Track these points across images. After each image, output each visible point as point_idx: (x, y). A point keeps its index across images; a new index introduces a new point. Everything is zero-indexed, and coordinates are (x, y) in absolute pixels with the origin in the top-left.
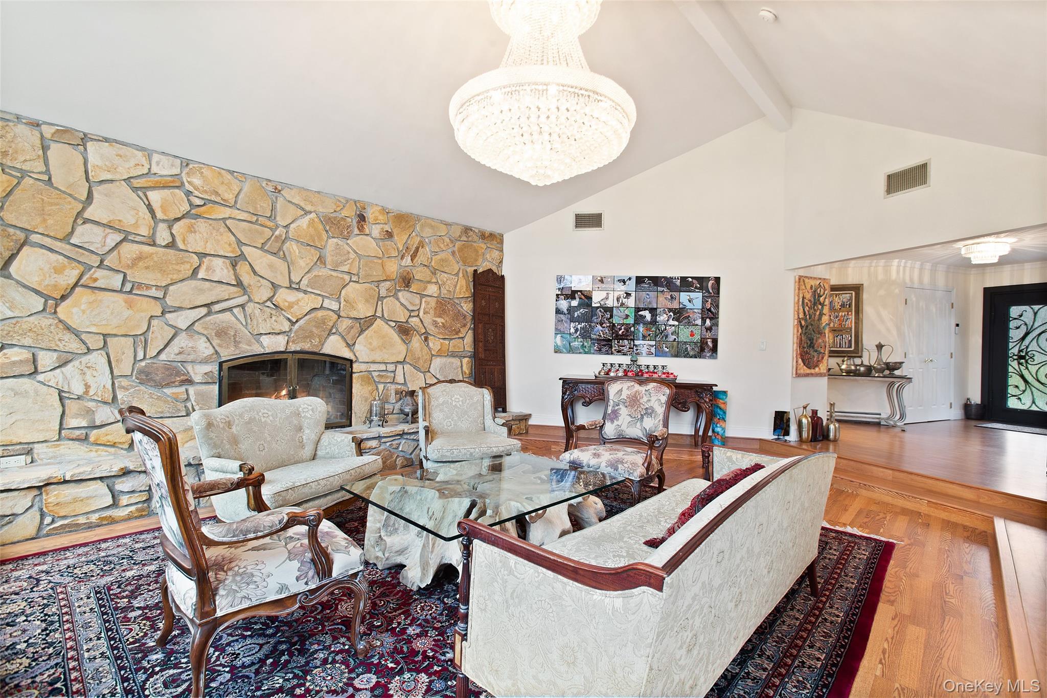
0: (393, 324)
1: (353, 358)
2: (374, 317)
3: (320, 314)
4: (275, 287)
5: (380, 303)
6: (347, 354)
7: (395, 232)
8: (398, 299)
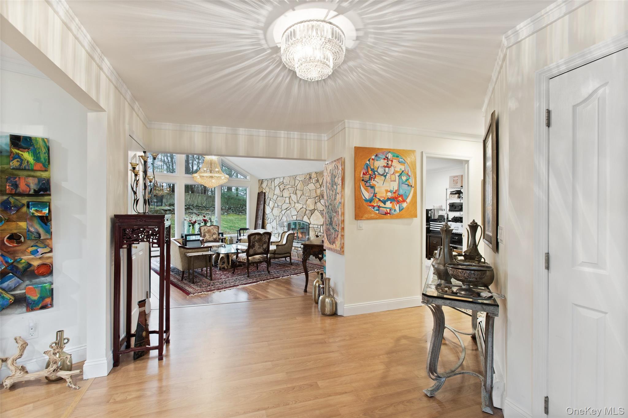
0: (319, 211)
1: (310, 223)
2: (315, 209)
3: (302, 209)
4: (295, 203)
5: (316, 204)
6: (309, 222)
7: (319, 179)
8: (320, 203)
